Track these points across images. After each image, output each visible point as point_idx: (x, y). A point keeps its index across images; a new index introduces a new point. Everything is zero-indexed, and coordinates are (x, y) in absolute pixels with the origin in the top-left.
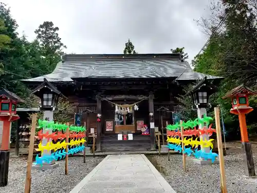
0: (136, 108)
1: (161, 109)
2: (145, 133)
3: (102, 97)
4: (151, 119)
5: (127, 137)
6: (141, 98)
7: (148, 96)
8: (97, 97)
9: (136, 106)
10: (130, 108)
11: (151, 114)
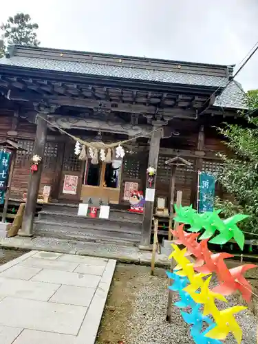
0: (120, 152)
1: (175, 162)
2: (137, 209)
3: (50, 119)
4: (150, 180)
5: (98, 210)
6: (134, 132)
7: (151, 130)
8: (39, 119)
9: (120, 147)
10: (106, 152)
11: (151, 170)
